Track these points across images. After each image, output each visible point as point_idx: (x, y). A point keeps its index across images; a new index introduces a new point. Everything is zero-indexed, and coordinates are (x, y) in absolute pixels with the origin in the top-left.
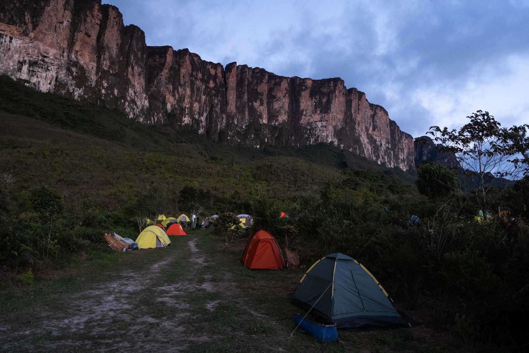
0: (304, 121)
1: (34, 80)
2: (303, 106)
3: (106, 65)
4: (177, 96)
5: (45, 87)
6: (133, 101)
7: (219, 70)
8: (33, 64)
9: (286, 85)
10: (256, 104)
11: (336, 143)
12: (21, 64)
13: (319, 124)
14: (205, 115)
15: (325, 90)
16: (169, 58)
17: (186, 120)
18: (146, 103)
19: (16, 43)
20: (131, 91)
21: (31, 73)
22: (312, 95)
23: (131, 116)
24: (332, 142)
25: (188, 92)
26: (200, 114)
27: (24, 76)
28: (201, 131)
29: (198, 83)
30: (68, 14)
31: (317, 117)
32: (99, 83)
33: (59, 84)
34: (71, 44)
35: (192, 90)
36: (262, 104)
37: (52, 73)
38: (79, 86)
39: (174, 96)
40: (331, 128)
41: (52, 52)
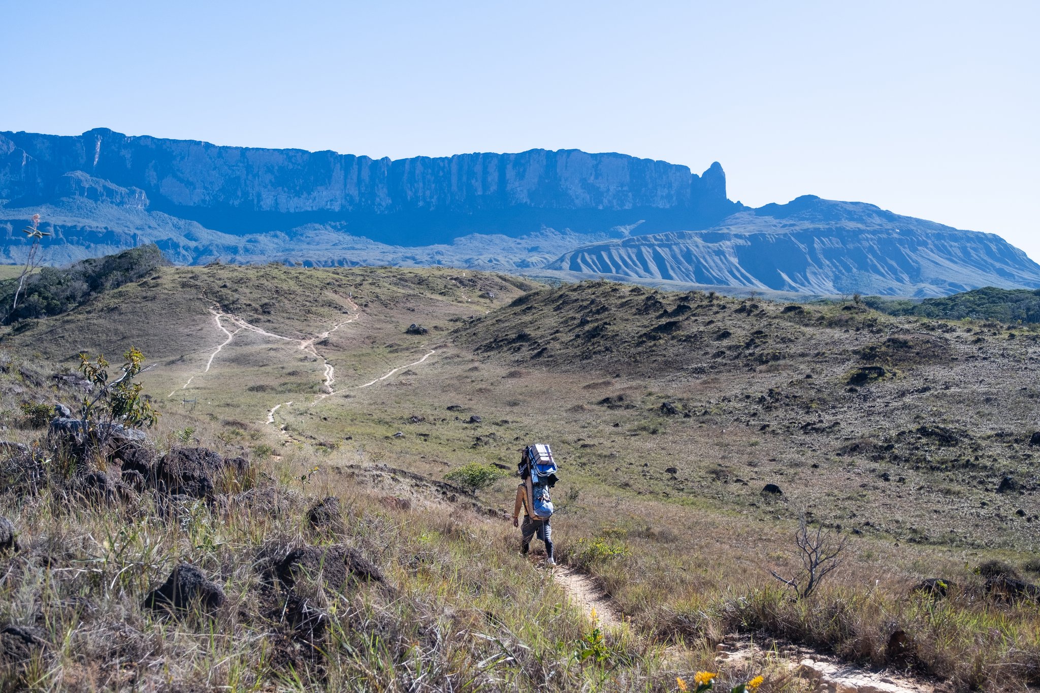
0: (509, 187)
1: (333, 207)
2: (508, 176)
3: (363, 189)
4: (413, 190)
5: (337, 209)
6: (380, 204)
7: (446, 161)
8: (331, 201)
9: (496, 162)
10: (473, 181)
11: (528, 203)
12: (327, 202)
13: (519, 189)
14: (435, 197)
15: (523, 161)
16: (407, 166)
17: (421, 204)
18: (390, 201)
19: (324, 193)
20: (378, 199)
21: (331, 205)
22: (514, 166)
23: (379, 212)
24: (526, 202)
25: (421, 185)
26: (431, 197)
27: (329, 207)
28: (432, 209)
29: (429, 176)
30: (343, 172)
31: (517, 184)
32: (360, 200)
33: (343, 206)
34: (345, 186)
35: (424, 183)
36: (477, 181)
37: (339, 202)
38: (350, 205)
39: (411, 190)
40: (525, 191)
41: (338, 193)
